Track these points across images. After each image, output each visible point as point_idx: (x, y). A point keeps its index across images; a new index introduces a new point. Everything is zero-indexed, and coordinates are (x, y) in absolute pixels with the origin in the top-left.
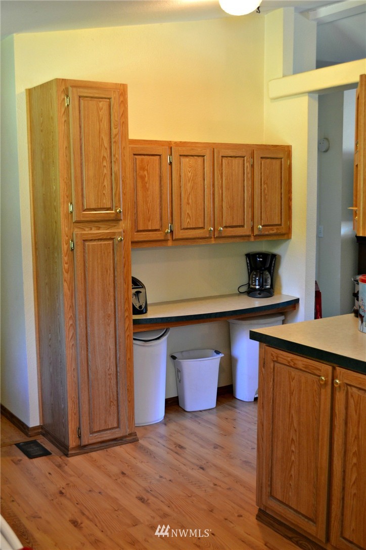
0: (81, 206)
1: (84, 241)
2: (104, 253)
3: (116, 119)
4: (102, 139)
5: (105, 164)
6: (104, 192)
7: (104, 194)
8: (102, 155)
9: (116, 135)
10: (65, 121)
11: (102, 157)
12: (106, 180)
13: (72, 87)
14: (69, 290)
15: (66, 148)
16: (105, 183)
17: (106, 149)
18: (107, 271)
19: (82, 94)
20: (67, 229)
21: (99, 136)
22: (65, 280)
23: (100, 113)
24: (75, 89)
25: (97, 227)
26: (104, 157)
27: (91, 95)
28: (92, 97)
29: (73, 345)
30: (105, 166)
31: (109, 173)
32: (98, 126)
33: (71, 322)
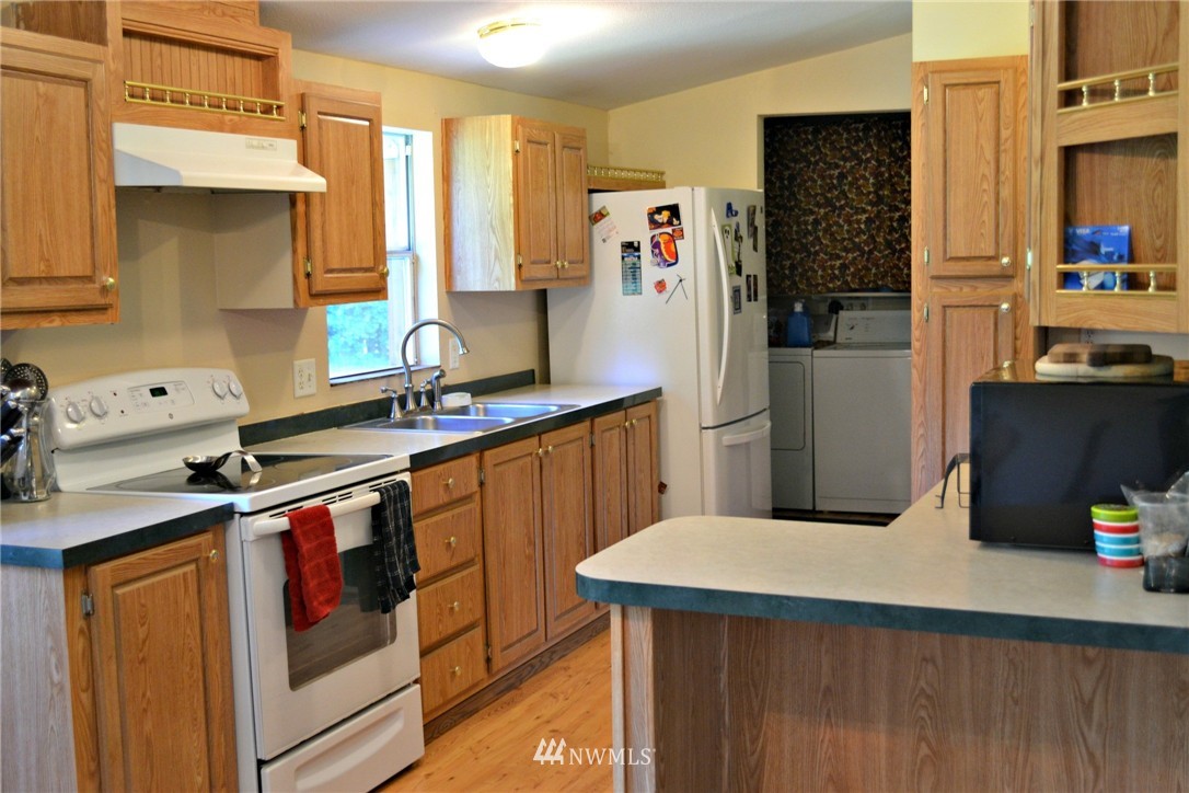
0: (941, 254)
1: (944, 307)
2: (979, 329)
3: (1008, 114)
4: (982, 147)
5: (985, 186)
6: (983, 231)
7: (982, 234)
8: (981, 173)
9: (1006, 140)
10: (923, 125)
11: (980, 176)
12: (986, 213)
13: (932, 72)
14: (920, 381)
15: (923, 165)
16: (985, 218)
17: (988, 163)
18: (983, 358)
19: (947, 82)
20: (920, 288)
21: (977, 144)
22: (915, 366)
23: (979, 107)
24: (936, 76)
25: (972, 286)
26: (984, 175)
27: (965, 81)
28: (966, 84)
29: (923, 467)
30: (985, 190)
31: (993, 201)
32: (975, 128)
33: (921, 431)
